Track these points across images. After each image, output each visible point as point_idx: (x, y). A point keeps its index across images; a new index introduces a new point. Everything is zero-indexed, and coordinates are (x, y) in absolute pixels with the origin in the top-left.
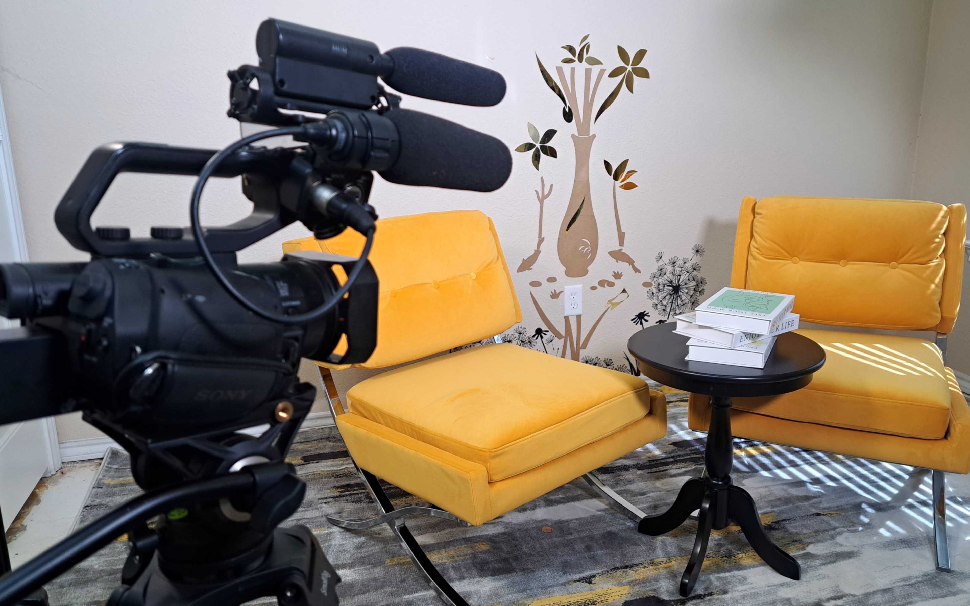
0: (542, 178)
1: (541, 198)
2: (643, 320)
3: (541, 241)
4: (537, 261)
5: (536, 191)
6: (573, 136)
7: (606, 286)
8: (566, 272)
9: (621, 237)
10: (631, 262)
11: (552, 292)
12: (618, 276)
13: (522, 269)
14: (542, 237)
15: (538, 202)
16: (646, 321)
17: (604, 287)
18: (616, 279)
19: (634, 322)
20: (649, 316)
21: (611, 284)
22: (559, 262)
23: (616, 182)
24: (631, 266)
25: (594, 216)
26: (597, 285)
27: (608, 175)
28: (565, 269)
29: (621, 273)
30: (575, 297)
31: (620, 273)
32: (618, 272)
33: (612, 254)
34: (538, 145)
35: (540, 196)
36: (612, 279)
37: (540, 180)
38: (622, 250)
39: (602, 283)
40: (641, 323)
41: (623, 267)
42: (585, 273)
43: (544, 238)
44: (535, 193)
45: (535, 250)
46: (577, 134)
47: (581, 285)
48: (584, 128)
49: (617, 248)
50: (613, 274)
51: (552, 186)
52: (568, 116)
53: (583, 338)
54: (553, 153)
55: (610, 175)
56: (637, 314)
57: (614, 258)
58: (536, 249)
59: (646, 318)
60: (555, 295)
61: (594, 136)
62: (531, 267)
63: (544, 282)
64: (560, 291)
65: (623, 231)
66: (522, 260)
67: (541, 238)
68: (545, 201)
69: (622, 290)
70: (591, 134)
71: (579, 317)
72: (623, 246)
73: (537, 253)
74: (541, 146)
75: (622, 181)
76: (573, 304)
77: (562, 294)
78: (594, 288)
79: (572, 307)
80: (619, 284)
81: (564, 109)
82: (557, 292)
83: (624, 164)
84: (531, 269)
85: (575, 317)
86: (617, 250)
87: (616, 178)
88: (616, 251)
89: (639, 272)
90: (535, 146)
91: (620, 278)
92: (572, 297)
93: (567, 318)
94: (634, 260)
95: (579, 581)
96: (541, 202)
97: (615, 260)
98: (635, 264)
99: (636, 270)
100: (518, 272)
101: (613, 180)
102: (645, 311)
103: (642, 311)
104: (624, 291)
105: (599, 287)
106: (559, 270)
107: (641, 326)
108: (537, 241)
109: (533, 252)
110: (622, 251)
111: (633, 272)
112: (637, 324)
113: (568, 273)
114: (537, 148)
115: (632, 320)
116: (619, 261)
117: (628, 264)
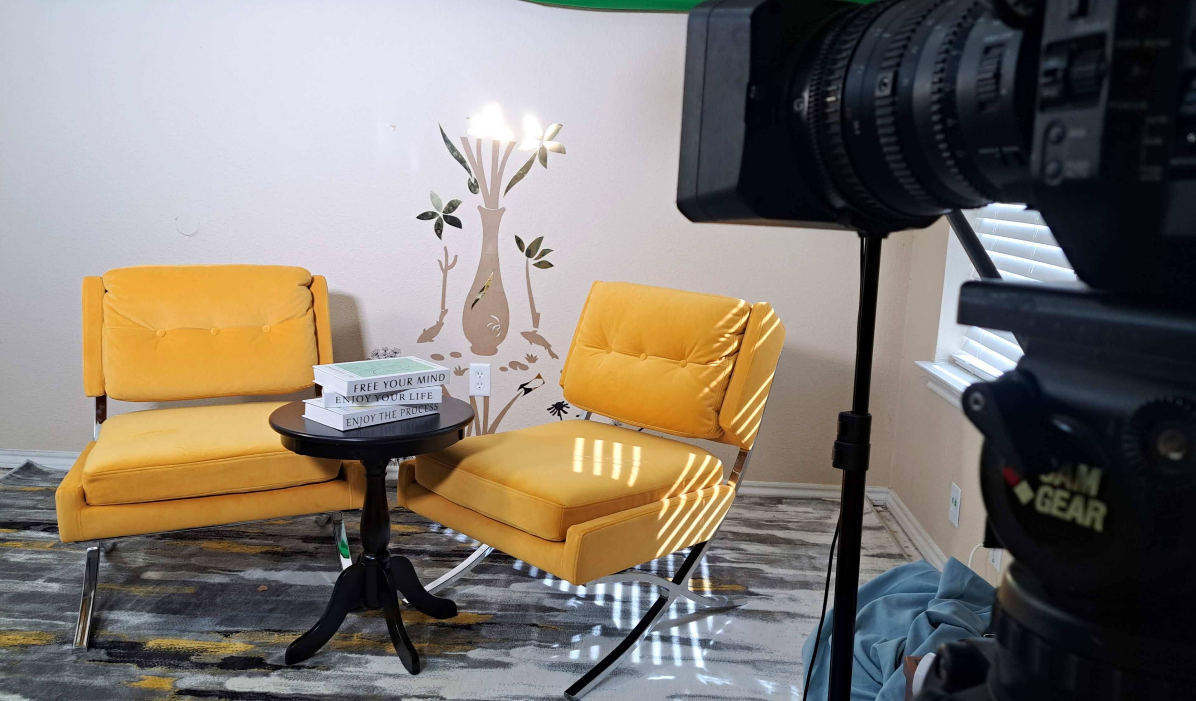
0: (445, 248)
1: (444, 268)
2: (561, 412)
3: (444, 312)
4: (439, 333)
5: (439, 261)
6: (480, 208)
7: (518, 368)
8: (472, 348)
9: (536, 319)
10: (547, 346)
11: (456, 368)
12: (532, 359)
13: (422, 340)
14: (446, 308)
15: (441, 272)
16: (566, 413)
17: (516, 369)
18: (529, 362)
19: (551, 412)
20: (568, 407)
21: (525, 368)
22: (465, 337)
23: (530, 259)
24: (547, 350)
25: (504, 292)
26: (508, 367)
27: (520, 251)
28: (470, 345)
29: (536, 357)
30: (482, 376)
31: (534, 356)
32: (532, 355)
33: (525, 334)
34: (441, 215)
35: (444, 266)
36: (525, 362)
37: (443, 249)
38: (536, 331)
39: (514, 365)
40: (559, 415)
41: (538, 350)
42: (493, 351)
43: (447, 310)
44: (438, 262)
45: (437, 322)
46: (483, 206)
47: (488, 365)
48: (492, 199)
49: (531, 329)
50: (526, 357)
51: (456, 257)
52: (473, 187)
53: (490, 423)
54: (456, 223)
55: (523, 251)
56: (554, 404)
57: (527, 339)
58: (438, 320)
59: (564, 409)
60: (459, 372)
61: (503, 210)
62: (433, 339)
63: (447, 356)
64: (465, 368)
65: (537, 312)
66: (422, 330)
67: (444, 309)
68: (449, 271)
69: (536, 375)
70: (500, 207)
71: (486, 399)
72: (537, 327)
73: (440, 324)
74: (444, 216)
75: (536, 259)
76: (480, 384)
77: (466, 371)
78: (503, 369)
79: (478, 386)
80: (534, 369)
81: (469, 180)
82: (462, 369)
83: (539, 240)
84: (433, 341)
85: (483, 398)
86: (531, 331)
87: (529, 254)
88: (529, 332)
89: (557, 358)
90: (438, 215)
91: (534, 362)
92: (478, 376)
93: (472, 398)
94: (551, 344)
95: (219, 632)
96: (445, 272)
97: (528, 342)
98: (551, 348)
99: (554, 356)
100: (418, 342)
101: (526, 257)
102: (563, 402)
103: (561, 401)
104: (539, 377)
105: (509, 369)
106: (465, 346)
107: (559, 417)
108: (440, 312)
109: (435, 323)
110: (537, 333)
111: (550, 357)
112: (554, 415)
113: (474, 350)
114: (440, 218)
115: (549, 409)
116: (533, 343)
117: (543, 348)
